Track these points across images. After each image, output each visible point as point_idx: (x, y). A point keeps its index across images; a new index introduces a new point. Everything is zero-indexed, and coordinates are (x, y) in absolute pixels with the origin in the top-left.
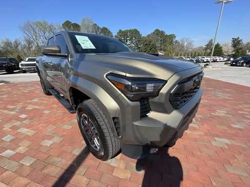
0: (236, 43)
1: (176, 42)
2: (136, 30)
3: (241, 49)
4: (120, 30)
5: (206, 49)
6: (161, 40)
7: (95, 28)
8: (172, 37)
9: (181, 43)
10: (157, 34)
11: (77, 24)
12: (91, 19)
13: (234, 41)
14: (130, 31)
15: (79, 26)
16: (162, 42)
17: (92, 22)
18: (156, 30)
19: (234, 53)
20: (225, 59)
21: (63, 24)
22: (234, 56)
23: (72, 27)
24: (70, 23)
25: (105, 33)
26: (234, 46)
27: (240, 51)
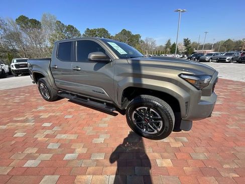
0: (187, 42)
1: (142, 41)
2: (104, 30)
3: (190, 47)
4: (88, 29)
5: (166, 47)
6: (129, 40)
7: (59, 25)
8: (138, 37)
9: (145, 42)
10: (125, 34)
11: (35, 21)
12: (54, 16)
13: (185, 41)
14: (98, 30)
15: (38, 22)
16: (130, 41)
17: (55, 19)
18: (123, 30)
19: (186, 51)
20: (181, 56)
21: (16, 19)
22: (186, 53)
23: (29, 24)
24: (27, 18)
25: (71, 31)
26: (186, 45)
27: (190, 49)
